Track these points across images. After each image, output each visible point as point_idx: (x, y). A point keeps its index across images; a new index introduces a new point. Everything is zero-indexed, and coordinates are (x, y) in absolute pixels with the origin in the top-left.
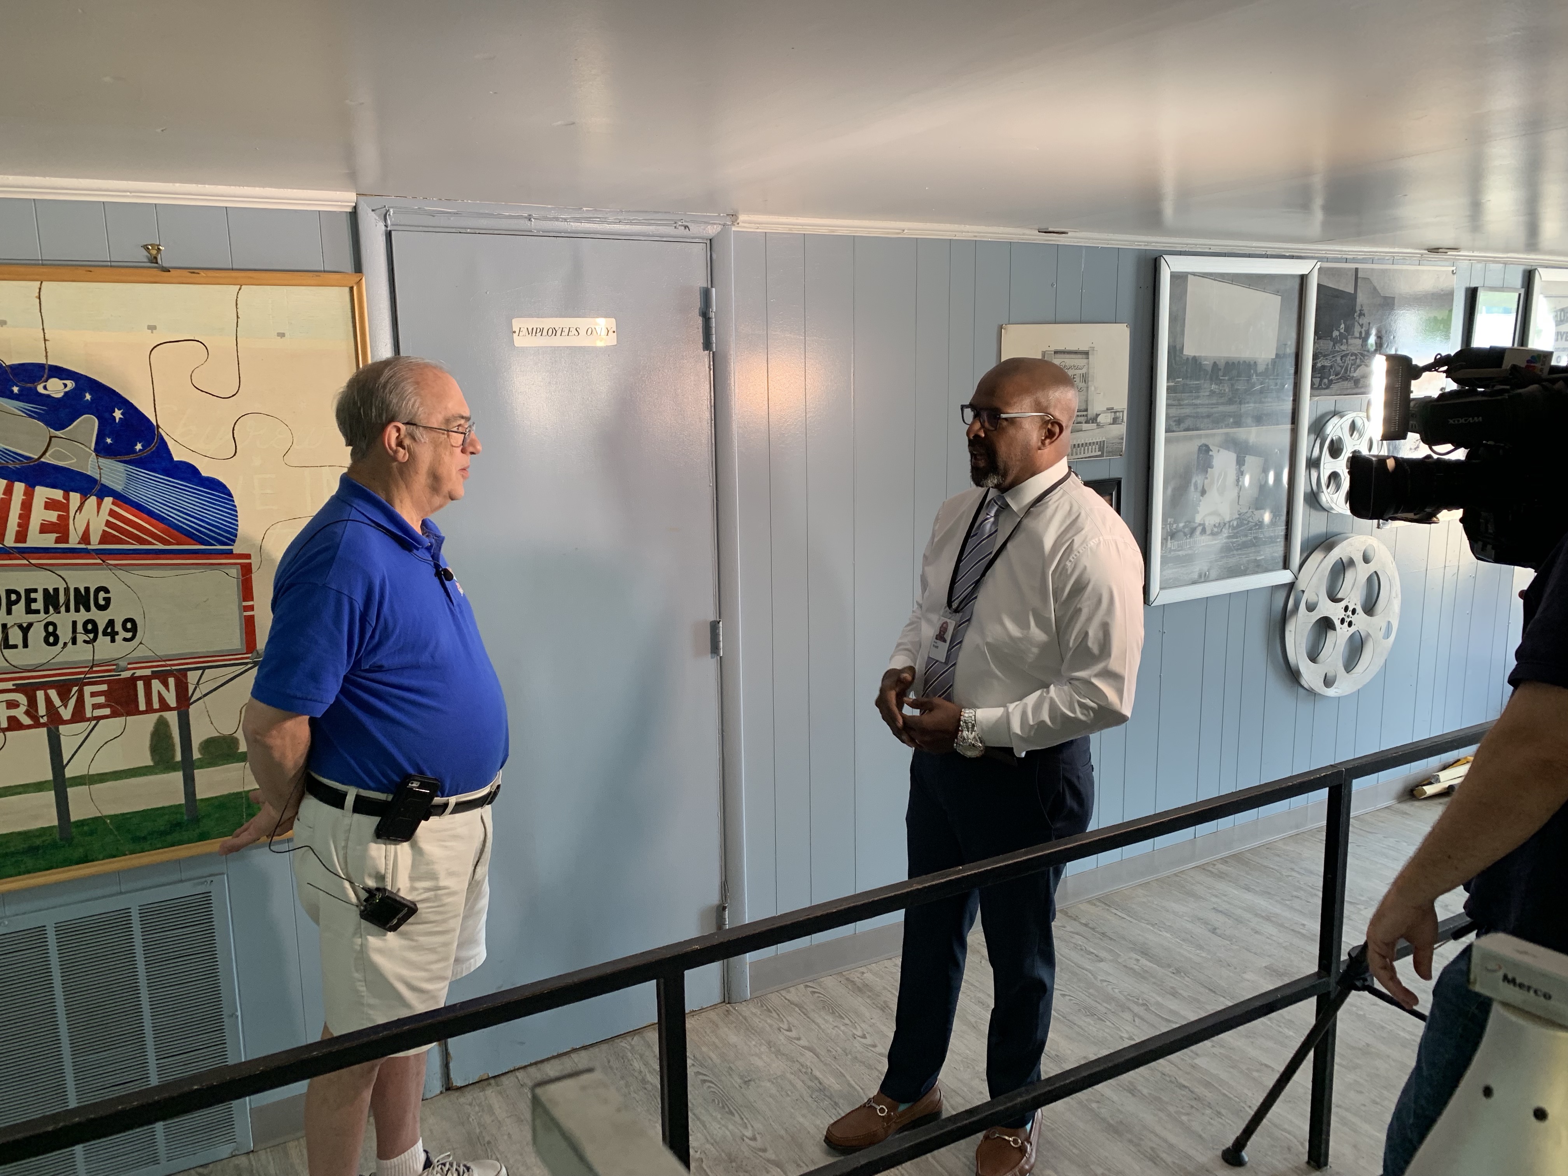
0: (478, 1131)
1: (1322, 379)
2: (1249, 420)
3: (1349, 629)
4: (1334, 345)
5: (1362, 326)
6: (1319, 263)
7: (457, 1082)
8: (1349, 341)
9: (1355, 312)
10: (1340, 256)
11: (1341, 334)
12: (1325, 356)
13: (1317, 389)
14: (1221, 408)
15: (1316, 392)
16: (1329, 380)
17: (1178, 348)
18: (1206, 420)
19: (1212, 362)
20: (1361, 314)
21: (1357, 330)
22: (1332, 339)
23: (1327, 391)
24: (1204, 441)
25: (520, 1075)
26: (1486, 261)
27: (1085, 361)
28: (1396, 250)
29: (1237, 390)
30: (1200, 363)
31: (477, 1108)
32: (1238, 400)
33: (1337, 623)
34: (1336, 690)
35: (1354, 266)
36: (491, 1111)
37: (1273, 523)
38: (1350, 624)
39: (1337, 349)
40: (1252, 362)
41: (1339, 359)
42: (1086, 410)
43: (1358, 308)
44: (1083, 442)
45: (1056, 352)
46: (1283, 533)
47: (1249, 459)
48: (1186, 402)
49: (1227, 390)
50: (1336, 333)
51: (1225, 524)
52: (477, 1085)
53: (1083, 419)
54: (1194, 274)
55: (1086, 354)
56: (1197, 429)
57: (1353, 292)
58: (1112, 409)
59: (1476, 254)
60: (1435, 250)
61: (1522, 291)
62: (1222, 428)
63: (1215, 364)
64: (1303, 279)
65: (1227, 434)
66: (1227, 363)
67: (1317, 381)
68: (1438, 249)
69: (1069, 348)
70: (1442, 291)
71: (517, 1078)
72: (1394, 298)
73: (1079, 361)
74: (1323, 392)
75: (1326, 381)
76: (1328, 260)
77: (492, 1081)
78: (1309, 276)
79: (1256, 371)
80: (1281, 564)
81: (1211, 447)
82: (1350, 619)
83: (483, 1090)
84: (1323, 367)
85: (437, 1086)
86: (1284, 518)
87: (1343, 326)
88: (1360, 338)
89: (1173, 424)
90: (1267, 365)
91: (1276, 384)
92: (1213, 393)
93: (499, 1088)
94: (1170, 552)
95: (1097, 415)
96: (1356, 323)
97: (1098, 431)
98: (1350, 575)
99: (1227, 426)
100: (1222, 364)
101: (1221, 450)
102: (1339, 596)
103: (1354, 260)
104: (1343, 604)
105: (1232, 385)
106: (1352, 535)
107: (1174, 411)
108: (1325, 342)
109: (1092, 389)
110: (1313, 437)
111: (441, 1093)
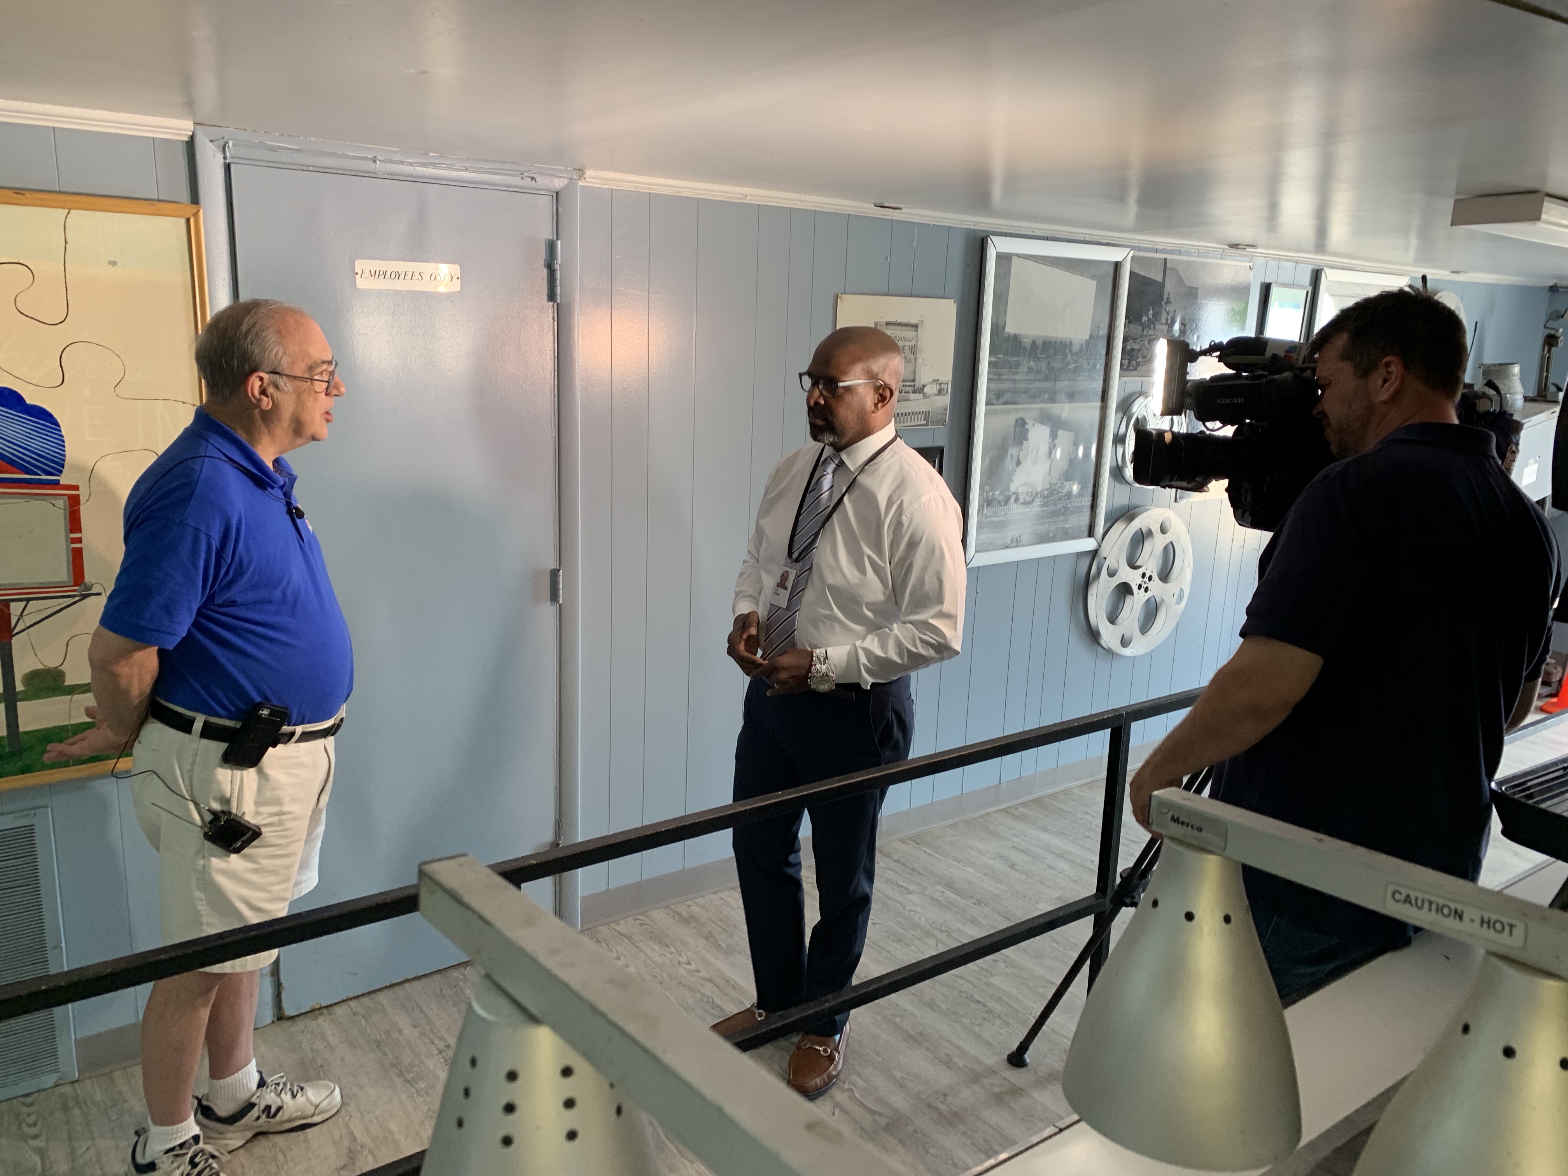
0: (310, 1055)
1: (1130, 361)
2: (1063, 397)
3: (1146, 594)
4: (1143, 329)
5: (1168, 313)
6: (1132, 252)
7: (289, 1011)
8: (1156, 326)
9: (1163, 299)
10: (1151, 246)
11: (1149, 319)
12: (1134, 339)
13: (1127, 370)
14: (1038, 384)
15: (1126, 373)
16: (1136, 363)
17: (1000, 326)
18: (1023, 395)
19: (1031, 341)
20: (1168, 302)
21: (1164, 316)
22: (1141, 324)
23: (1135, 373)
24: (1020, 415)
25: (352, 1004)
26: (1279, 259)
27: (914, 333)
28: (1201, 244)
29: (1053, 368)
30: (1020, 341)
31: (309, 1036)
32: (1054, 378)
33: (1135, 588)
34: (1132, 650)
35: (1163, 256)
36: (323, 1037)
37: (1080, 494)
38: (1146, 590)
39: (1145, 333)
40: (1068, 342)
41: (1146, 343)
42: (914, 381)
43: (1165, 296)
44: (910, 411)
45: (887, 324)
46: (1089, 504)
47: (1061, 433)
48: (1005, 377)
49: (1044, 368)
50: (1145, 319)
51: (1037, 494)
52: (310, 1015)
53: (910, 389)
54: (1018, 255)
55: (915, 326)
56: (1015, 403)
57: (1161, 281)
58: (938, 380)
59: (1270, 252)
60: (1235, 246)
61: (1310, 289)
62: (1038, 403)
63: (1034, 342)
64: (1117, 266)
65: (1042, 409)
66: (1045, 342)
67: (1126, 362)
68: (1238, 245)
69: (900, 320)
70: (1240, 284)
71: (350, 1007)
72: (1197, 289)
73: (909, 333)
74: (1131, 373)
75: (1134, 363)
76: (1140, 249)
77: (325, 1011)
78: (1123, 263)
79: (1071, 351)
80: (1086, 533)
81: (1027, 421)
82: (1146, 585)
83: (316, 1018)
84: (1132, 350)
85: (268, 1015)
86: (1090, 490)
87: (1151, 312)
88: (1166, 323)
89: (993, 398)
90: (1082, 346)
91: (1089, 364)
92: (1030, 369)
93: (332, 1016)
94: (986, 518)
95: (924, 386)
96: (1163, 310)
97: (924, 400)
98: (1148, 545)
99: (1043, 401)
100: (1040, 343)
101: (1036, 424)
102: (1138, 564)
103: (1164, 251)
104: (1141, 571)
105: (1049, 363)
106: (1151, 507)
107: (994, 386)
108: (1135, 326)
109: (920, 360)
110: (1120, 415)
111: (273, 1022)
